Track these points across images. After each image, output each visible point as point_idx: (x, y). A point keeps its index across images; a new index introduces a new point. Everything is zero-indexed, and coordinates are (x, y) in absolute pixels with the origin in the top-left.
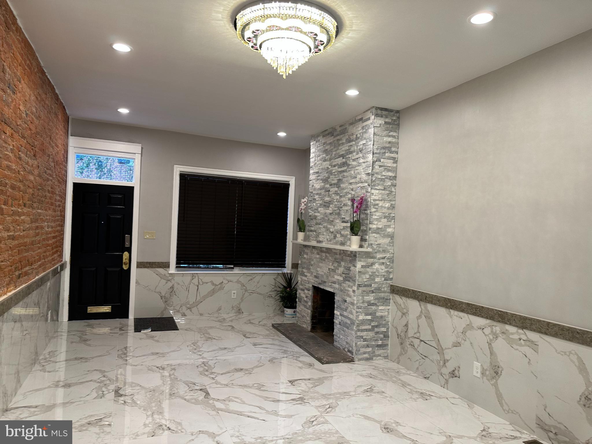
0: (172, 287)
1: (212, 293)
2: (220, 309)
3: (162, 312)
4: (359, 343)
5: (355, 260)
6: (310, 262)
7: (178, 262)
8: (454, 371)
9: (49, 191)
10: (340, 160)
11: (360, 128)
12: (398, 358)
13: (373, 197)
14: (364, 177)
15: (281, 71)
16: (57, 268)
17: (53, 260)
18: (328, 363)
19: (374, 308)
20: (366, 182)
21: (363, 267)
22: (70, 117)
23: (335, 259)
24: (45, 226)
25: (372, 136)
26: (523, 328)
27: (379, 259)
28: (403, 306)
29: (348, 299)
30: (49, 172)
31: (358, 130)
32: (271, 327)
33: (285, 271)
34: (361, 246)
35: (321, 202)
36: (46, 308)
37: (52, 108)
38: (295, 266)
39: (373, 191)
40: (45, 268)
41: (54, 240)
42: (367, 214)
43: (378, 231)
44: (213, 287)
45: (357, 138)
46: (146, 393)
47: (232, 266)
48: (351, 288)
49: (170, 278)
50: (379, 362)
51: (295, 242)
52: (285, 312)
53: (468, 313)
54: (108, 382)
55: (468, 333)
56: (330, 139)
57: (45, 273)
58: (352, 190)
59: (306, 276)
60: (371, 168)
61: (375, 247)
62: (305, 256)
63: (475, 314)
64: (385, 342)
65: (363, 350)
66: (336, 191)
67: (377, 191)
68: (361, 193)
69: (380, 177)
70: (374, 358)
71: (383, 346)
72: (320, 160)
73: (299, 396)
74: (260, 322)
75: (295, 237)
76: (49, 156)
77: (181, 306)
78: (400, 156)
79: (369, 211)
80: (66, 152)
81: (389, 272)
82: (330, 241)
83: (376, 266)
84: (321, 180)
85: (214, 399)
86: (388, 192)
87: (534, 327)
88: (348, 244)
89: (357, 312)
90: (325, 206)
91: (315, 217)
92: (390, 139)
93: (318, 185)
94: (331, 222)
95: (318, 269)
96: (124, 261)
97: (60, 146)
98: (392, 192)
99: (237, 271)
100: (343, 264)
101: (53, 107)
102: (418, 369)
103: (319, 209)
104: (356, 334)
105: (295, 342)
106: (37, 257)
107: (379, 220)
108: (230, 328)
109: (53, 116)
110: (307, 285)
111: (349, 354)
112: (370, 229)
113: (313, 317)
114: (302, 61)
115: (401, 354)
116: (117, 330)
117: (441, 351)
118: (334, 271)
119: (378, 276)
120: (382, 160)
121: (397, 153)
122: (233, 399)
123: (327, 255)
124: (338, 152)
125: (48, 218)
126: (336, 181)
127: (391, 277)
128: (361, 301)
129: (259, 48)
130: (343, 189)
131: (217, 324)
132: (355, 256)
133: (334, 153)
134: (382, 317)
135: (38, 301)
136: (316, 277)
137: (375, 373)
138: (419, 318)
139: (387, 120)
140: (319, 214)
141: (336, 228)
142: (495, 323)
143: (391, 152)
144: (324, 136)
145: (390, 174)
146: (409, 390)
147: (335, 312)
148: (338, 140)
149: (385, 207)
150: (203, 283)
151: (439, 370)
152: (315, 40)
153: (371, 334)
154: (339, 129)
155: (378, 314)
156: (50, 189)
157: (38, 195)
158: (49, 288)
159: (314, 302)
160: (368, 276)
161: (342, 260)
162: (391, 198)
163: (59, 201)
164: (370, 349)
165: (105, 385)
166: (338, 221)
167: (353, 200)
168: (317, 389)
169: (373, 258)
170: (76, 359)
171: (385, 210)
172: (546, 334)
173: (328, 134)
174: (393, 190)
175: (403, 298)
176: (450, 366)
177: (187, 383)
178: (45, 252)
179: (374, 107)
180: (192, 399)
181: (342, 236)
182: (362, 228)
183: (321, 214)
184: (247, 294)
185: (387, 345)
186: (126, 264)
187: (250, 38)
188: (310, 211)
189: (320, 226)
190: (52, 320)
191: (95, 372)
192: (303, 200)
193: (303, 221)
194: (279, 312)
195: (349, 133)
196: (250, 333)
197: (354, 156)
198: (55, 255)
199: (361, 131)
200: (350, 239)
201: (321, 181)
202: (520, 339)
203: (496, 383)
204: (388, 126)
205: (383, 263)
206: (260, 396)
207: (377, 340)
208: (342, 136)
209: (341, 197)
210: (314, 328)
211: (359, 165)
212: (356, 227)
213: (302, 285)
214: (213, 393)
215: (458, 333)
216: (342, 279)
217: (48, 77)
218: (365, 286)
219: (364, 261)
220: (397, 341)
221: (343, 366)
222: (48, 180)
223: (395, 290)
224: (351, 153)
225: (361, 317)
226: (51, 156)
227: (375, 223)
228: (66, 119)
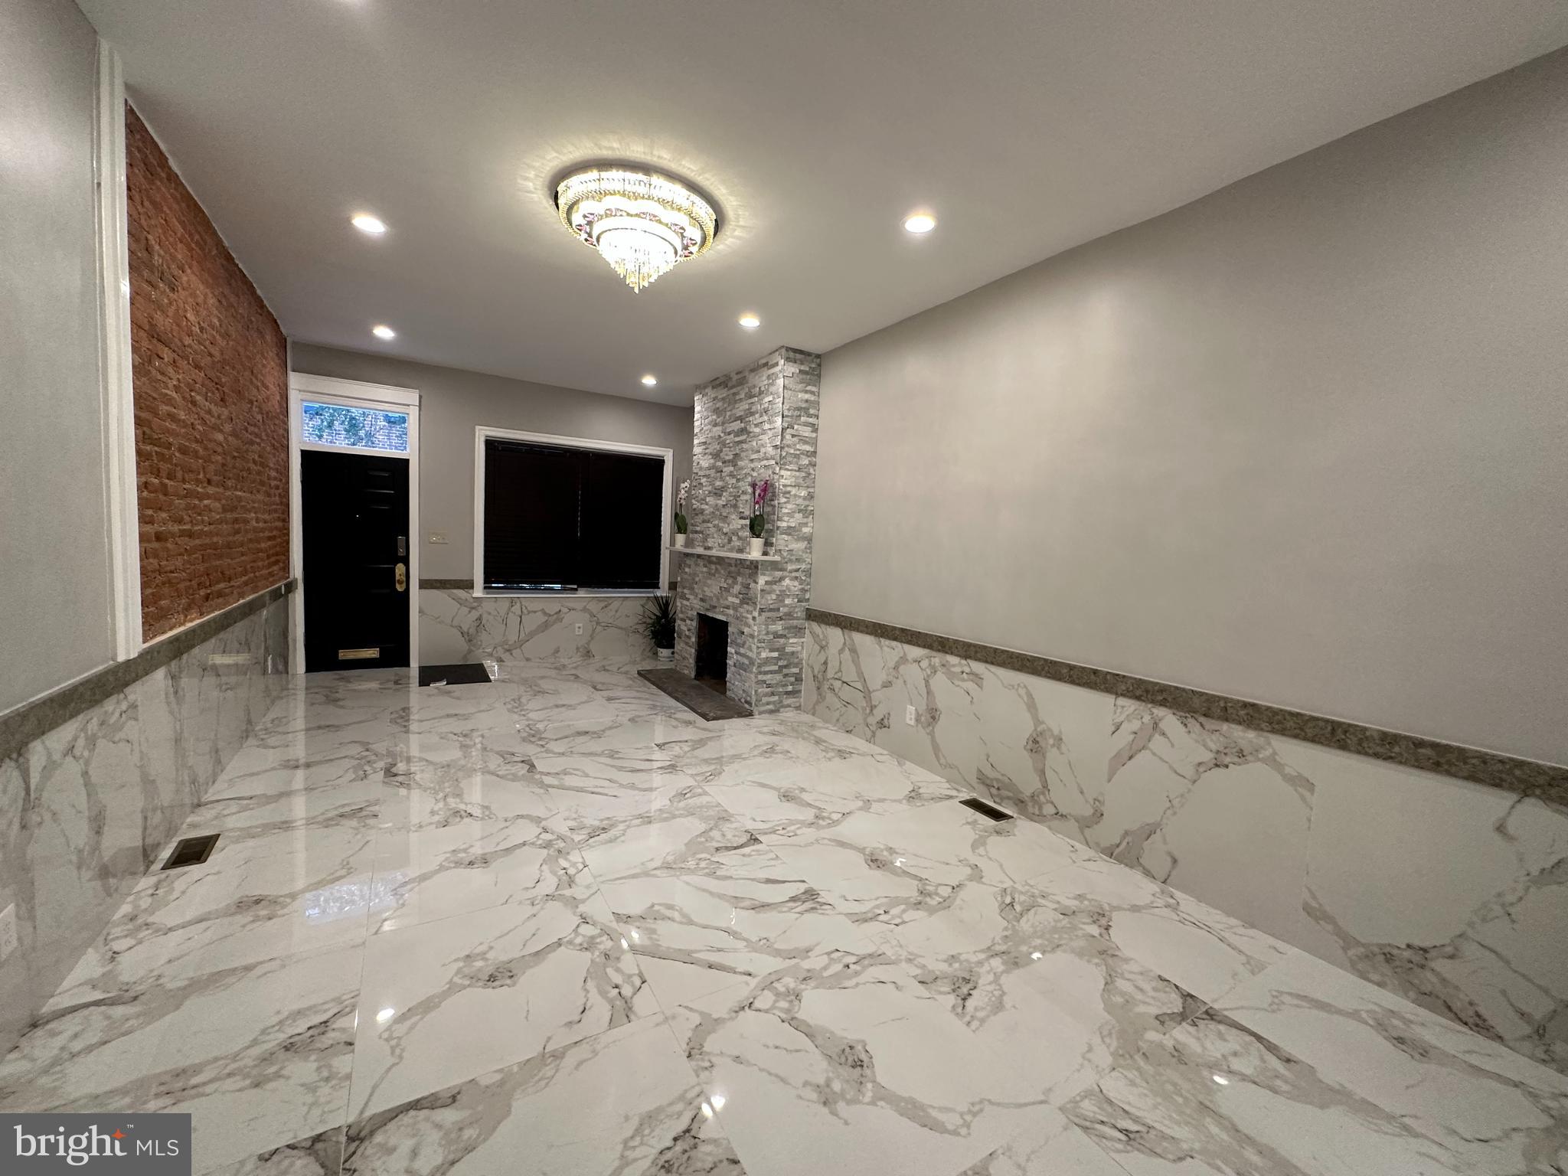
0: (480, 619)
1: (545, 626)
2: (557, 651)
3: (465, 657)
4: (760, 690)
5: (756, 573)
6: (694, 579)
7: (488, 580)
8: (882, 719)
9: (254, 462)
10: (737, 425)
11: (764, 378)
12: (814, 708)
13: (783, 481)
14: (770, 451)
15: (631, 281)
16: (280, 588)
17: (271, 574)
18: (715, 719)
19: (782, 641)
20: (772, 458)
21: (767, 583)
22: (288, 339)
23: (729, 573)
24: (252, 519)
25: (781, 390)
26: (966, 657)
27: (791, 572)
28: (821, 636)
29: (746, 630)
30: (251, 429)
31: (761, 380)
32: (636, 676)
33: (659, 593)
34: (765, 553)
35: (710, 488)
36: (262, 650)
37: (252, 322)
38: (673, 586)
39: (783, 472)
40: (257, 587)
41: (270, 543)
42: (774, 506)
43: (789, 531)
44: (546, 618)
45: (761, 393)
46: (436, 769)
47: (575, 587)
48: (750, 614)
49: (475, 604)
50: (788, 715)
51: (672, 548)
52: (660, 654)
53: (901, 642)
54: (373, 758)
55: (902, 668)
56: (723, 393)
57: (256, 595)
58: (753, 470)
59: (688, 599)
60: (779, 437)
61: (785, 554)
62: (687, 570)
63: (909, 642)
64: (797, 688)
65: (765, 700)
66: (731, 472)
67: (789, 473)
68: (766, 474)
69: (792, 451)
70: (782, 710)
71: (794, 693)
72: (709, 424)
73: (668, 763)
74: (619, 668)
75: (673, 542)
76: (251, 402)
77: (495, 648)
78: (821, 423)
79: (776, 502)
80: (285, 398)
81: (804, 591)
82: (723, 547)
83: (787, 582)
84: (711, 454)
85: (542, 773)
86: (803, 474)
87: (979, 655)
88: (748, 550)
89: (758, 648)
90: (716, 494)
91: (702, 511)
92: (807, 396)
93: (705, 462)
94: (725, 519)
95: (706, 589)
96: (397, 577)
97: (271, 386)
98: (810, 474)
99: (582, 593)
100: (740, 579)
101: (253, 319)
102: (838, 720)
103: (708, 499)
104: (756, 677)
105: (670, 694)
106: (240, 569)
107: (790, 515)
108: (572, 678)
109: (255, 335)
110: (690, 612)
111: (747, 706)
112: (778, 528)
113: (699, 659)
114: (665, 268)
115: (818, 702)
116: (391, 685)
117: (867, 694)
118: (727, 590)
119: (788, 596)
120: (796, 427)
121: (817, 417)
122: (572, 771)
123: (718, 567)
124: (734, 412)
125: (256, 505)
126: (731, 457)
127: (807, 597)
128: (764, 632)
129: (595, 243)
130: (742, 468)
131: (553, 673)
132: (756, 567)
133: (728, 413)
134: (793, 653)
135: (247, 640)
136: (702, 600)
137: (782, 729)
138: (841, 651)
139: (802, 368)
140: (707, 507)
141: (731, 527)
142: (934, 653)
143: (810, 416)
144: (713, 388)
145: (808, 448)
146: (823, 748)
147: (729, 649)
148: (734, 394)
149: (800, 497)
150: (529, 612)
151: (865, 719)
152: (683, 237)
153: (778, 677)
154: (735, 377)
155: (788, 649)
156: (256, 458)
157: (234, 467)
158: (266, 620)
159: (699, 637)
160: (774, 597)
161: (739, 574)
162: (809, 482)
163: (275, 479)
164: (776, 698)
165: (369, 762)
166: (733, 517)
167: (754, 485)
168: (697, 752)
169: (781, 570)
170: (319, 727)
171: (800, 501)
172: (992, 663)
173: (720, 385)
174: (812, 471)
175: (823, 626)
176: (879, 714)
177: (501, 754)
178: (254, 561)
179: (783, 347)
180: (508, 774)
181: (740, 538)
182: (766, 527)
183: (711, 506)
184: (599, 628)
185: (800, 691)
186: (400, 582)
187: (580, 226)
188: (693, 501)
189: (710, 525)
190: (276, 671)
191: (354, 744)
192: (683, 485)
193: (683, 516)
194: (650, 654)
195: (750, 385)
196: (603, 684)
197: (756, 418)
198: (276, 568)
199: (766, 382)
200: (749, 544)
201: (710, 457)
202: (963, 672)
203: (933, 731)
204: (804, 376)
205: (796, 578)
206: (612, 766)
207: (786, 685)
208: (739, 388)
209: (738, 480)
210: (699, 675)
211: (764, 432)
212: (758, 525)
213: (682, 612)
214: (540, 766)
215: (889, 669)
216: (738, 601)
217: (240, 266)
218: (771, 610)
219: (769, 576)
220: (812, 685)
221: (737, 723)
222: (252, 443)
223: (813, 615)
224: (752, 414)
225: (764, 655)
226: (255, 403)
227: (786, 519)
228: (282, 343)
